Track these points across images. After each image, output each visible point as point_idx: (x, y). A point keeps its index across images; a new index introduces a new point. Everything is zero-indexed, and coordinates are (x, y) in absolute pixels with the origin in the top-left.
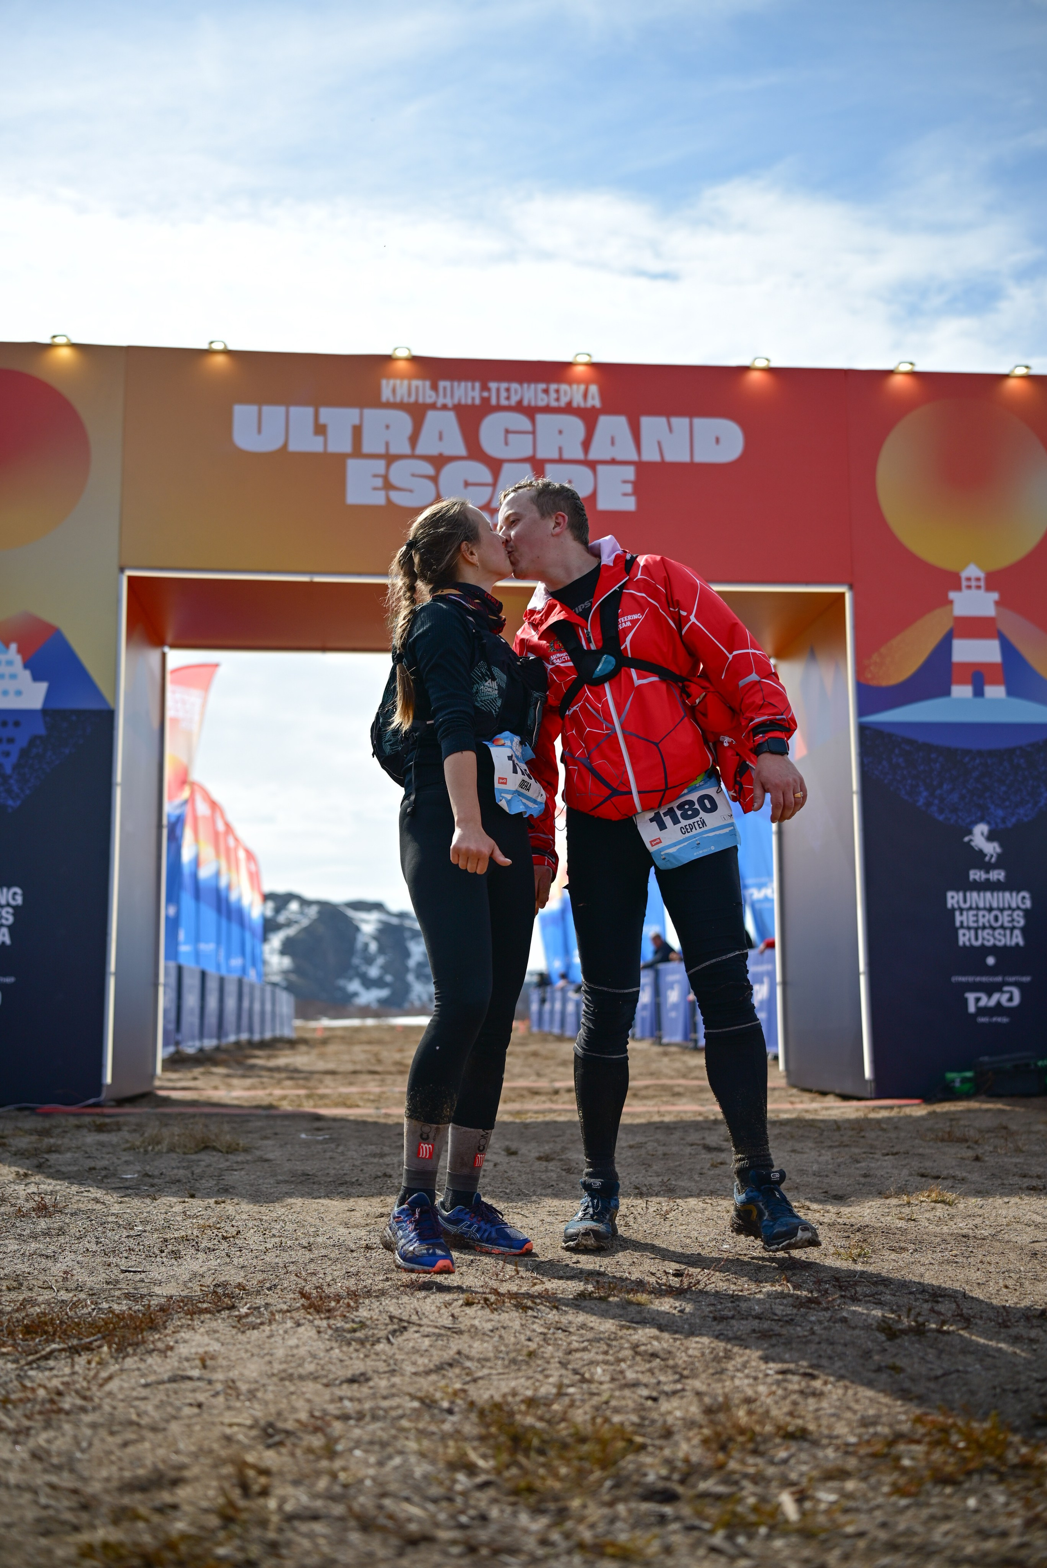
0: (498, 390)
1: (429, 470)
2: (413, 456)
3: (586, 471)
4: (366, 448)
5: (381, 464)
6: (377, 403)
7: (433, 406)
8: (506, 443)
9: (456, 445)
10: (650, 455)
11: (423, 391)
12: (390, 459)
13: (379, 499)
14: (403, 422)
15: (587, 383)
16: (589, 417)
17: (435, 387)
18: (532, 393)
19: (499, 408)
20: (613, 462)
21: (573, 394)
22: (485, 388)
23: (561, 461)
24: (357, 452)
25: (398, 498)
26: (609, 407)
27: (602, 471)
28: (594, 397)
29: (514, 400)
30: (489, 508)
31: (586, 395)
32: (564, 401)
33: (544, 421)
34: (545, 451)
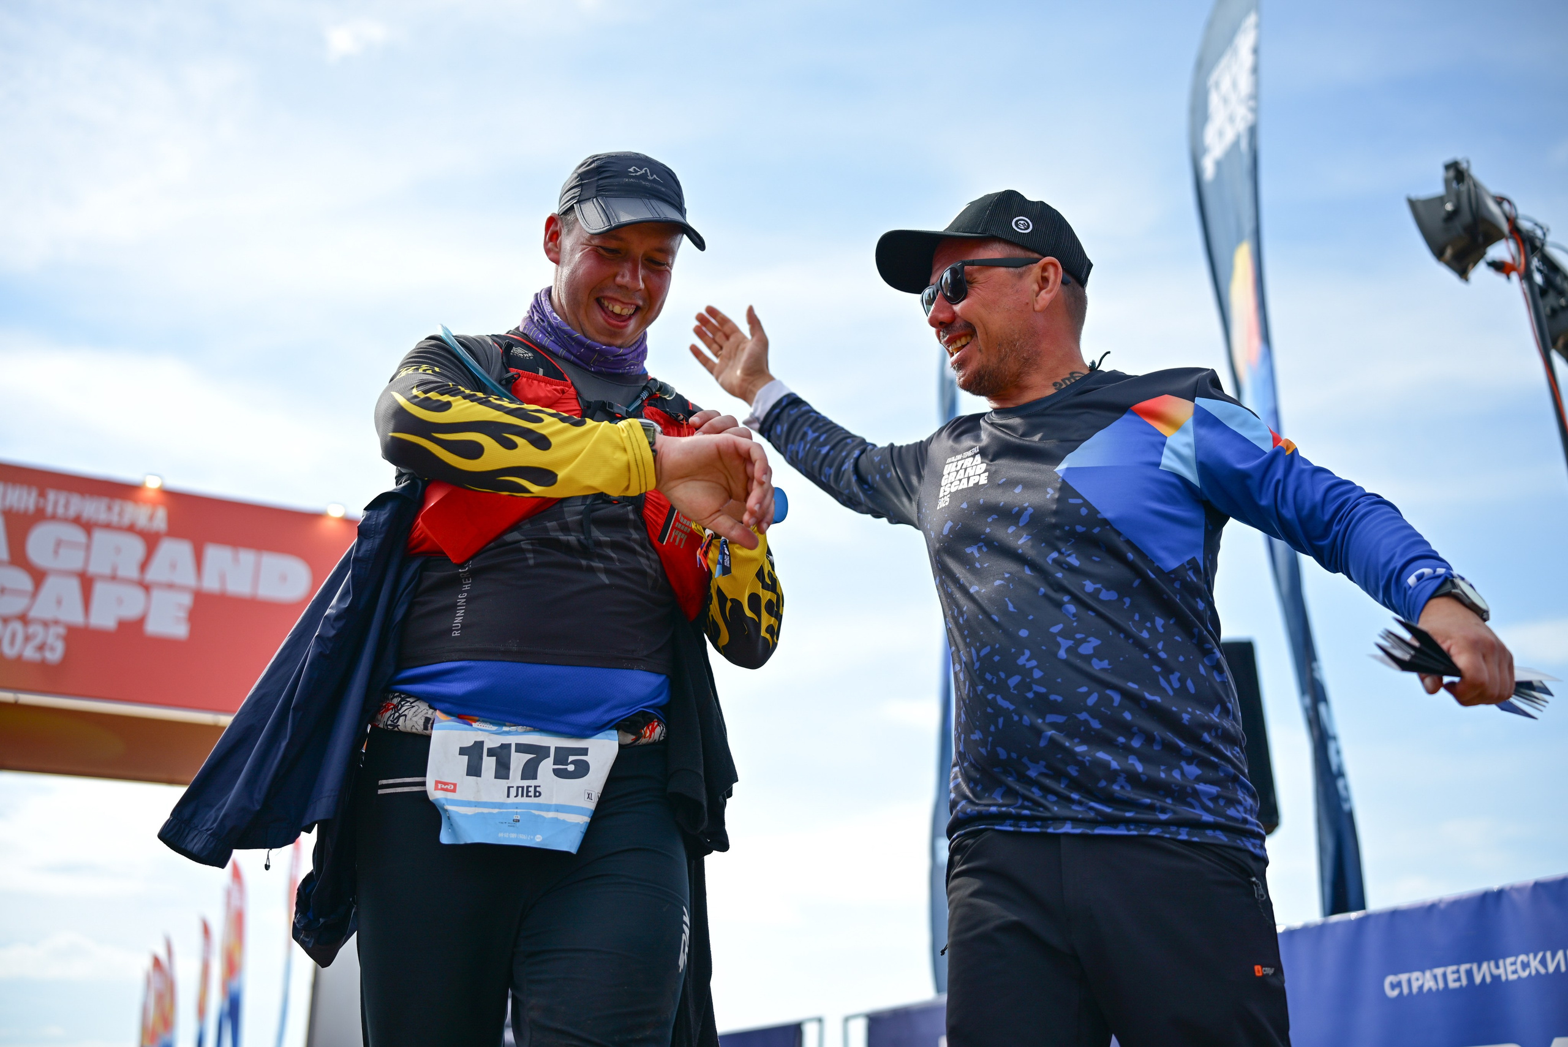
0: (55, 500)
3: (138, 594)
8: (56, 552)
10: (211, 583)
15: (155, 506)
16: (151, 540)
18: (93, 508)
19: (54, 517)
20: (171, 586)
21: (139, 514)
22: (42, 494)
23: (114, 578)
26: (175, 531)
27: (156, 594)
28: (160, 520)
29: (72, 512)
30: (24, 619)
31: (151, 518)
32: (126, 521)
33: (101, 537)
34: (97, 567)
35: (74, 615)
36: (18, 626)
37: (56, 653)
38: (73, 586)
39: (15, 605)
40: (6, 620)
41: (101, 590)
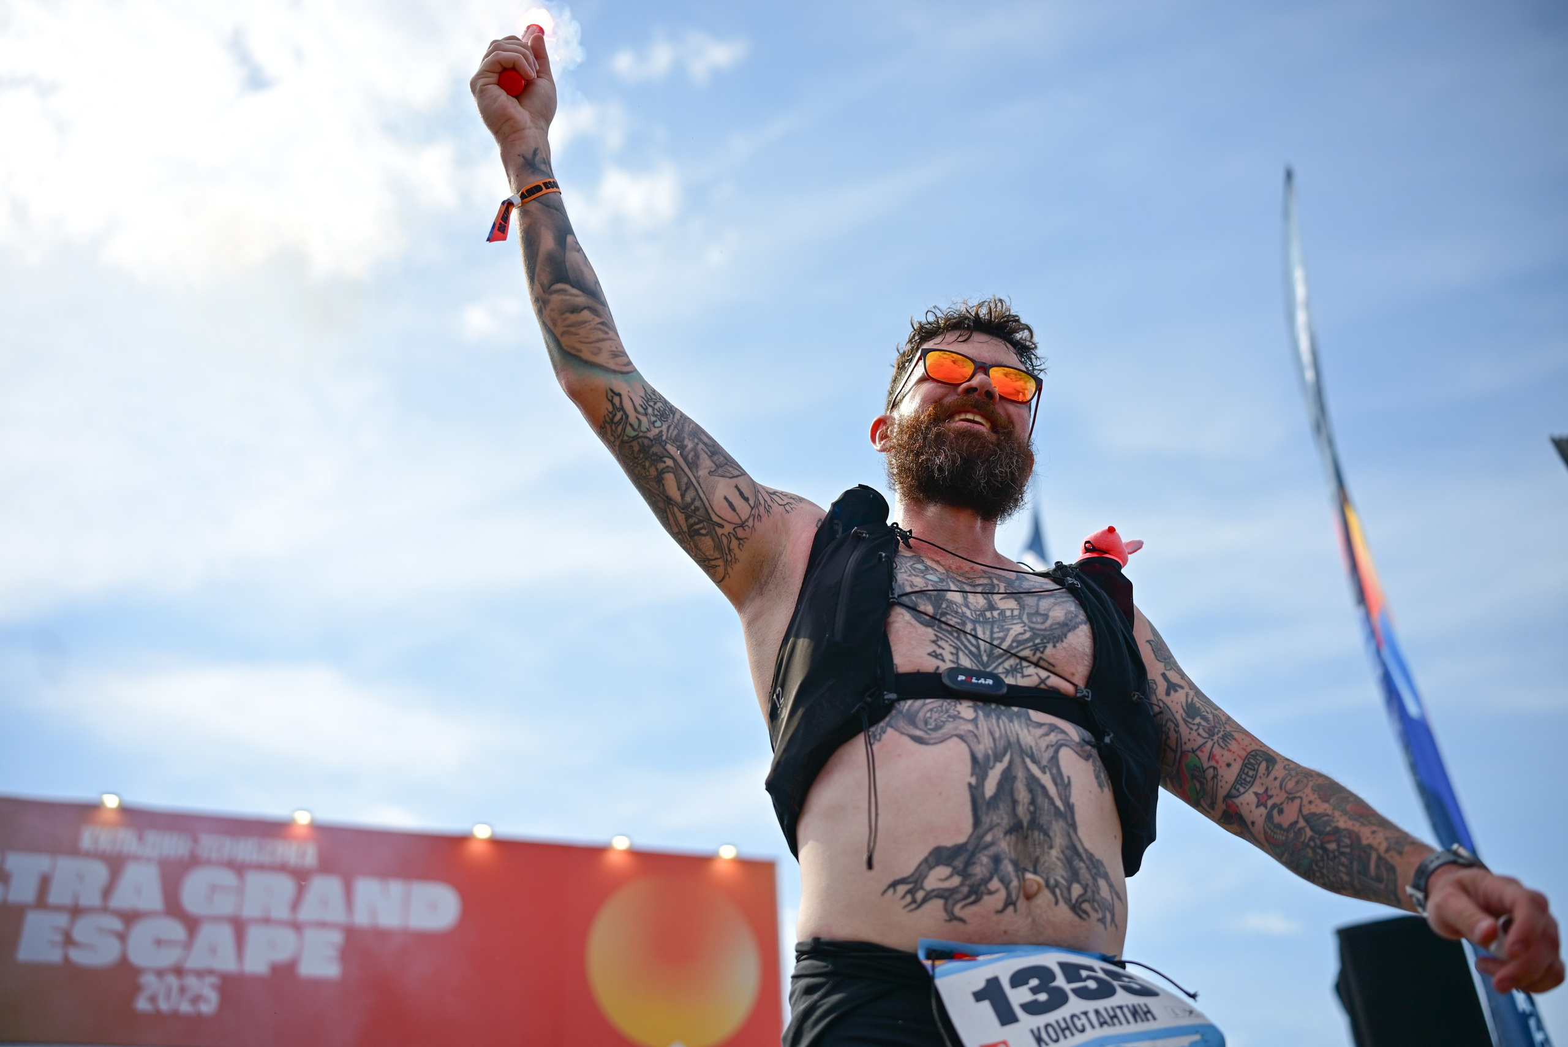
0: (211, 845)
1: (117, 924)
2: (105, 910)
3: (290, 935)
4: (53, 898)
6: (74, 851)
7: (136, 858)
8: (210, 898)
9: (152, 900)
10: (361, 919)
11: (126, 840)
12: (76, 911)
13: (54, 956)
14: (99, 872)
15: (305, 843)
16: (301, 876)
17: (140, 838)
18: (246, 850)
19: (208, 862)
20: (322, 925)
21: (288, 852)
22: (195, 839)
23: (267, 921)
24: (41, 903)
25: (77, 956)
26: (326, 866)
27: (310, 935)
28: (310, 857)
29: (225, 854)
30: (178, 971)
31: (301, 854)
32: (277, 860)
33: (253, 879)
34: (251, 910)
35: (227, 963)
36: (171, 980)
37: (210, 1005)
38: (227, 933)
39: (168, 957)
40: (160, 973)
41: (254, 934)
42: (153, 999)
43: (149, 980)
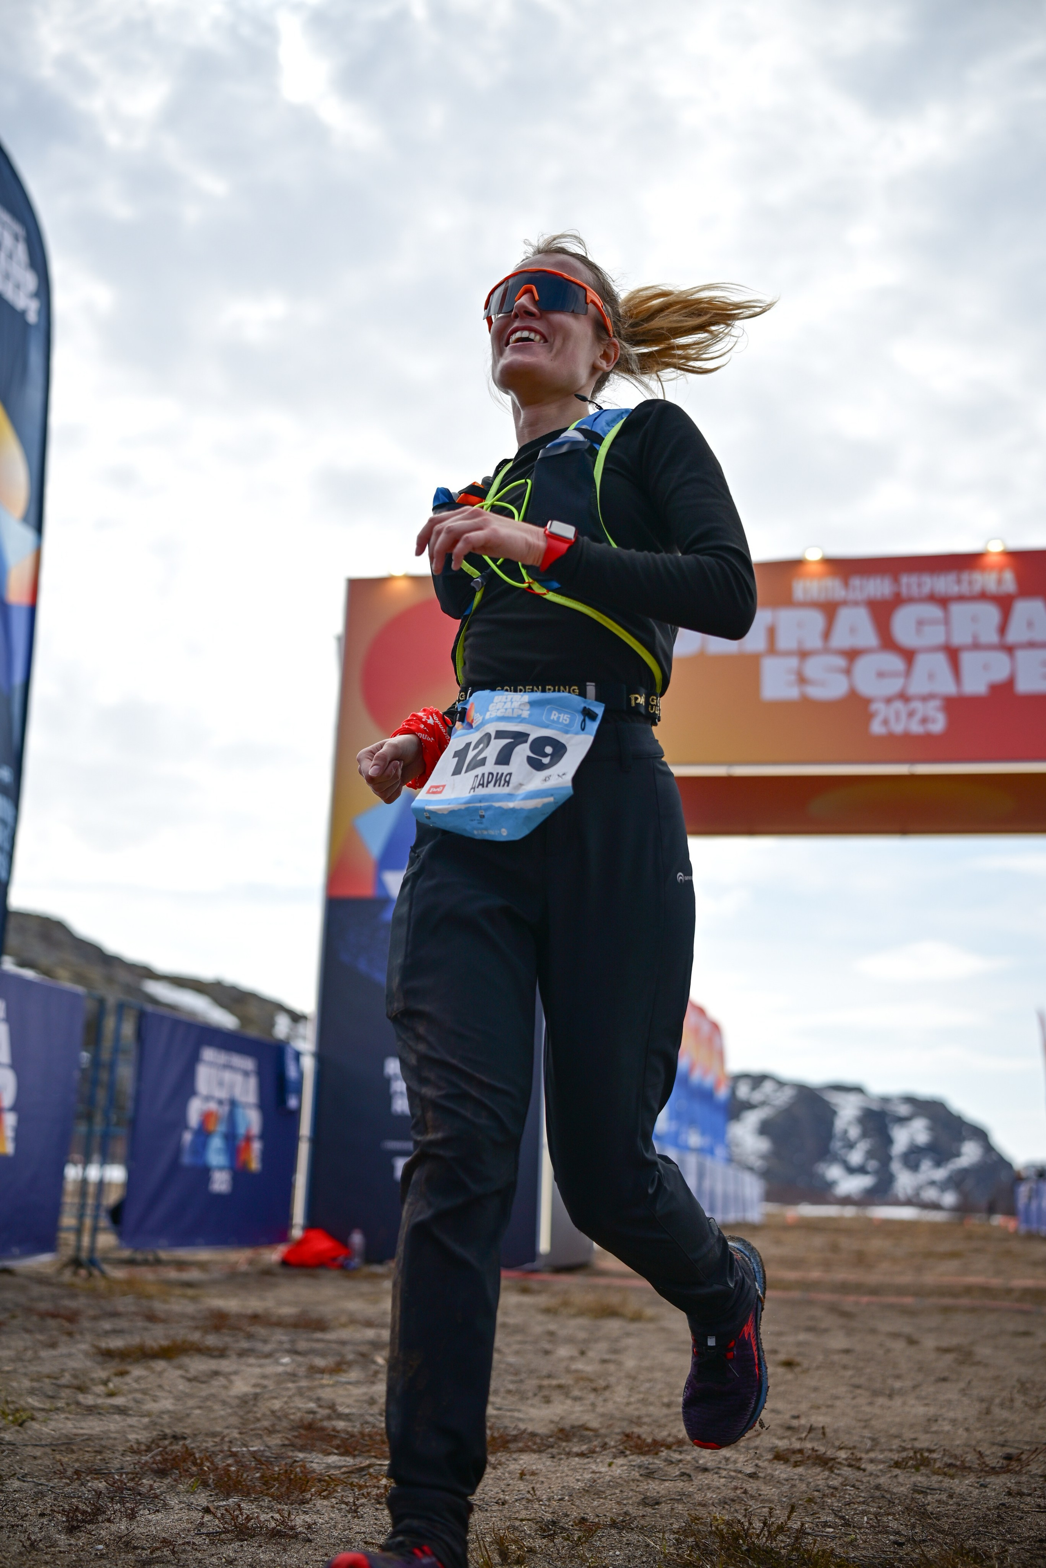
0: (910, 583)
1: (841, 661)
2: (826, 650)
3: (1003, 657)
4: (781, 646)
5: (793, 662)
6: (791, 602)
7: (844, 603)
8: (920, 631)
9: (868, 637)
11: (833, 588)
12: (803, 654)
13: (793, 693)
14: (816, 619)
15: (1001, 569)
16: (1005, 603)
17: (846, 584)
18: (944, 584)
19: (911, 600)
20: (1032, 645)
21: (987, 581)
22: (896, 580)
23: (976, 646)
24: (773, 650)
25: (813, 691)
26: (1026, 590)
27: (1020, 654)
28: (1009, 582)
29: (926, 590)
30: (903, 697)
31: (1000, 581)
32: (977, 588)
33: (957, 610)
34: (960, 638)
35: (948, 687)
36: (898, 705)
37: (938, 724)
38: (941, 661)
39: (894, 686)
40: (889, 700)
41: (967, 659)
42: (885, 722)
43: (878, 707)
